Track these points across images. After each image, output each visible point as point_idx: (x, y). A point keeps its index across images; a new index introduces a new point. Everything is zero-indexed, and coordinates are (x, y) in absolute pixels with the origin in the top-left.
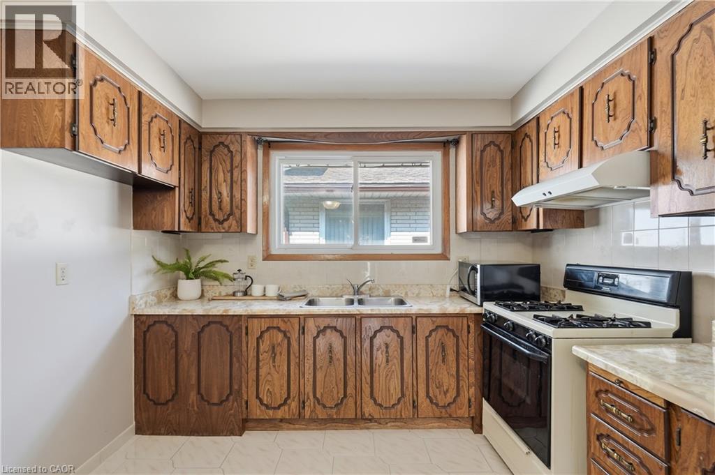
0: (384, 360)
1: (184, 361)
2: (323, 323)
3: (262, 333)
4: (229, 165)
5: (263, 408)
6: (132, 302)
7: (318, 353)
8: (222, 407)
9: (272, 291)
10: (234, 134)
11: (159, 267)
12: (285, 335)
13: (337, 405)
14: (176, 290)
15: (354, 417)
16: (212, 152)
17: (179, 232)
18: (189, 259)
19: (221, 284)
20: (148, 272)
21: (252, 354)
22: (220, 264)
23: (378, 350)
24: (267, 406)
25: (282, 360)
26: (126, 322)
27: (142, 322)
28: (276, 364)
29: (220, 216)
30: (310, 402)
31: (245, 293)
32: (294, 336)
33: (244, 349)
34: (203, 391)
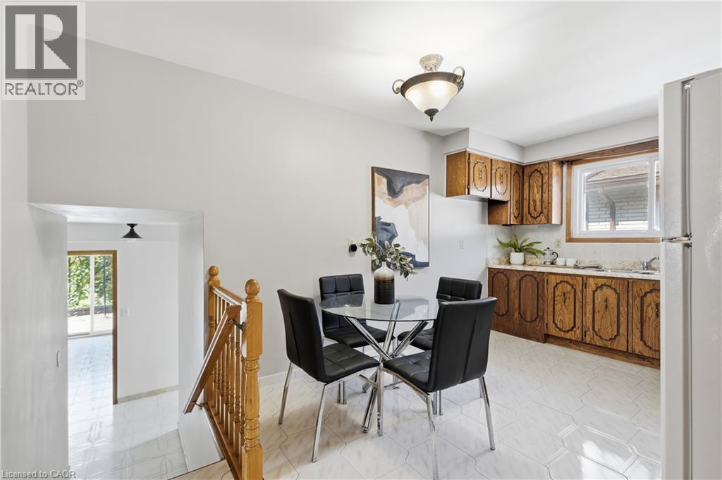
0: (654, 314)
1: (512, 295)
2: (600, 282)
3: (557, 284)
4: (540, 183)
5: (557, 329)
6: (487, 261)
7: (596, 301)
8: (532, 324)
9: (571, 262)
10: (544, 163)
11: (499, 245)
12: (572, 287)
13: (610, 339)
14: (509, 259)
15: (625, 350)
16: (530, 176)
17: (511, 225)
18: (517, 240)
19: (537, 257)
20: (495, 247)
21: (551, 296)
22: (536, 244)
23: (648, 306)
24: (560, 330)
25: (570, 302)
26: (483, 272)
27: (492, 272)
28: (567, 304)
29: (535, 214)
30: (590, 333)
31: (552, 263)
32: (579, 288)
33: (546, 292)
34: (522, 313)
